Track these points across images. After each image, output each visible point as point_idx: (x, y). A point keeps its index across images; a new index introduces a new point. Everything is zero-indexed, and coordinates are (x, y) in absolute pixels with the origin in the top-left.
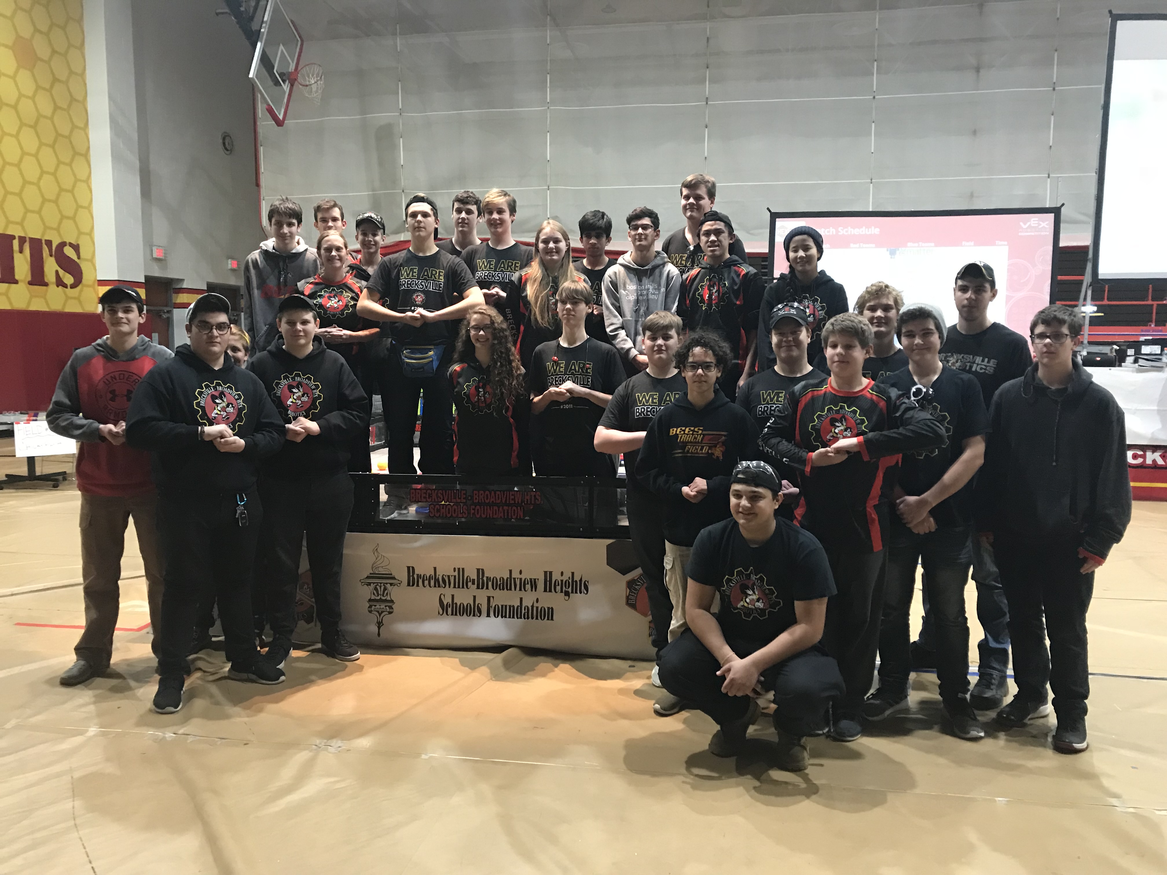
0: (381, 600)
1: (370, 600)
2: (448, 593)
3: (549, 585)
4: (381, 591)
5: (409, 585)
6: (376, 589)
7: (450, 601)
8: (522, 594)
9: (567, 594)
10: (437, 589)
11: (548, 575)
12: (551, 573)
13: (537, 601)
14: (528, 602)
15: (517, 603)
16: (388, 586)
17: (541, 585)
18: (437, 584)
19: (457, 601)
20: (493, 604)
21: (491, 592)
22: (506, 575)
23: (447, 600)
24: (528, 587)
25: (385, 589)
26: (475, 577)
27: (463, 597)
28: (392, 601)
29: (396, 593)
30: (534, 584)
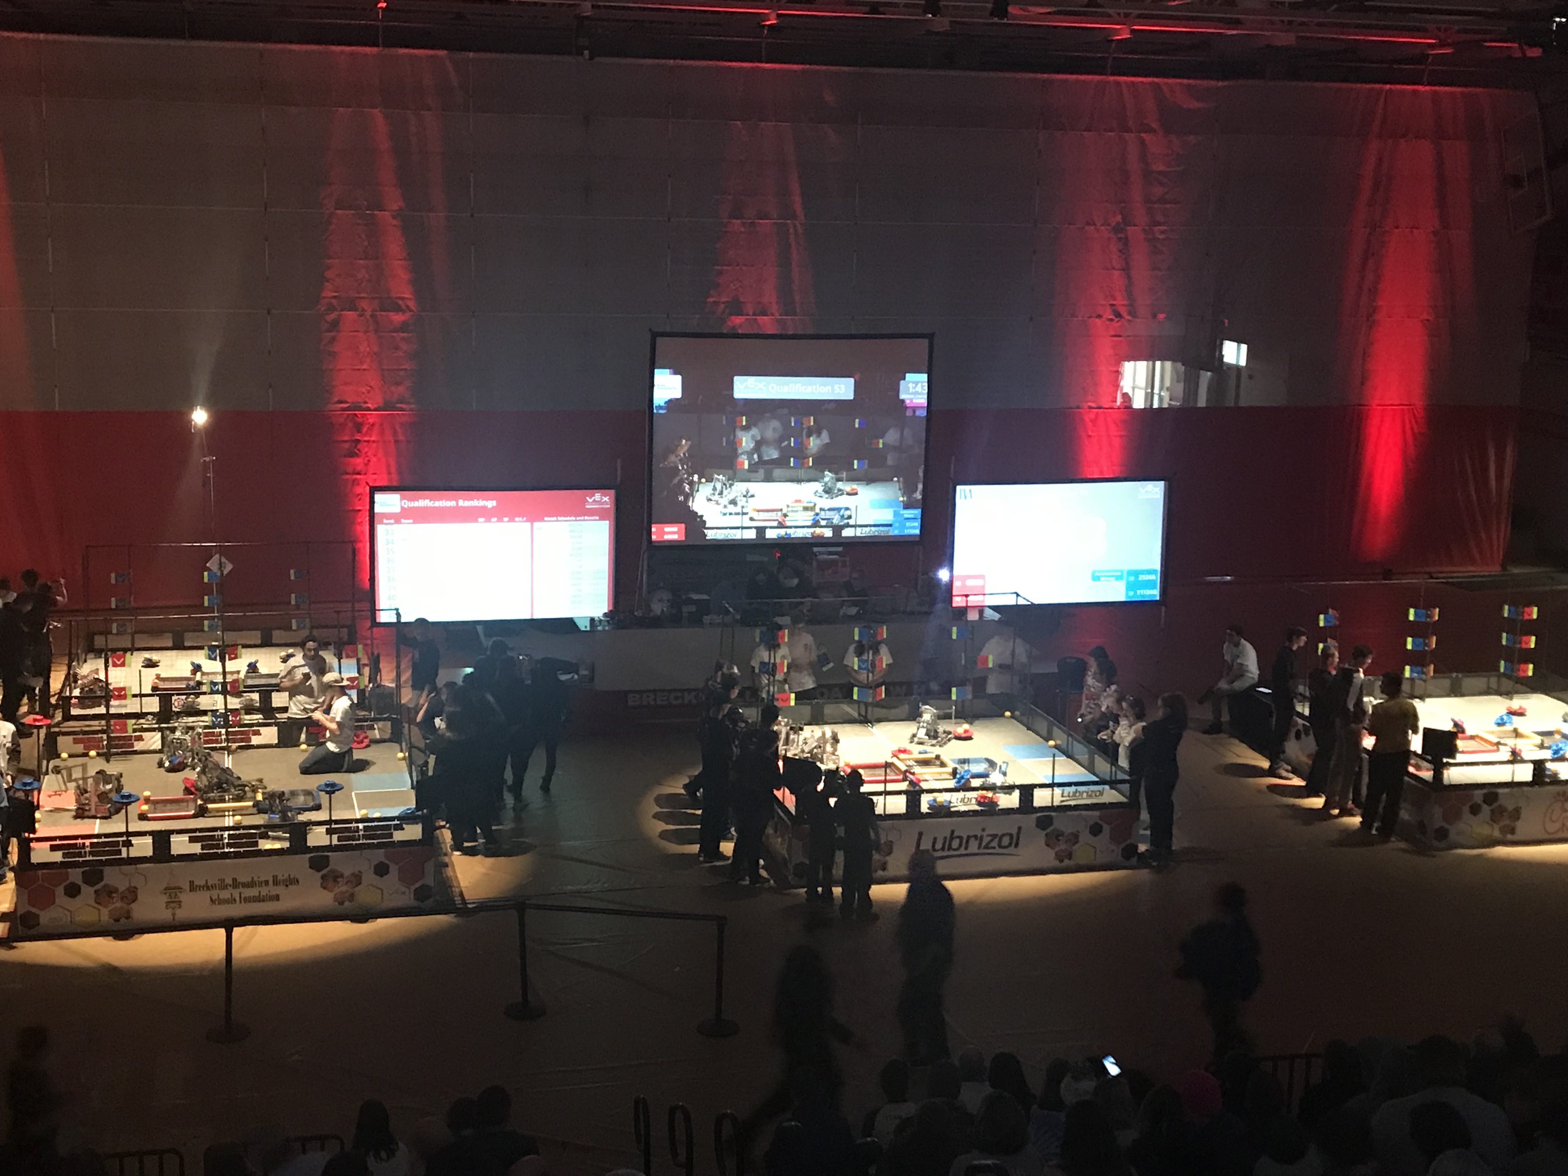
0: (173, 902)
1: (167, 902)
2: (214, 894)
3: (276, 882)
4: (173, 896)
5: (191, 891)
6: (170, 895)
7: (216, 897)
8: (260, 889)
9: (287, 886)
10: (208, 892)
11: (275, 877)
12: (277, 876)
13: (269, 891)
14: (263, 893)
15: (257, 894)
16: (178, 894)
17: (271, 883)
18: (208, 888)
19: (221, 897)
20: (243, 896)
21: (241, 889)
22: (250, 880)
23: (215, 897)
24: (263, 884)
25: (176, 895)
26: (231, 883)
27: (225, 894)
28: (180, 902)
29: (183, 897)
30: (267, 882)
